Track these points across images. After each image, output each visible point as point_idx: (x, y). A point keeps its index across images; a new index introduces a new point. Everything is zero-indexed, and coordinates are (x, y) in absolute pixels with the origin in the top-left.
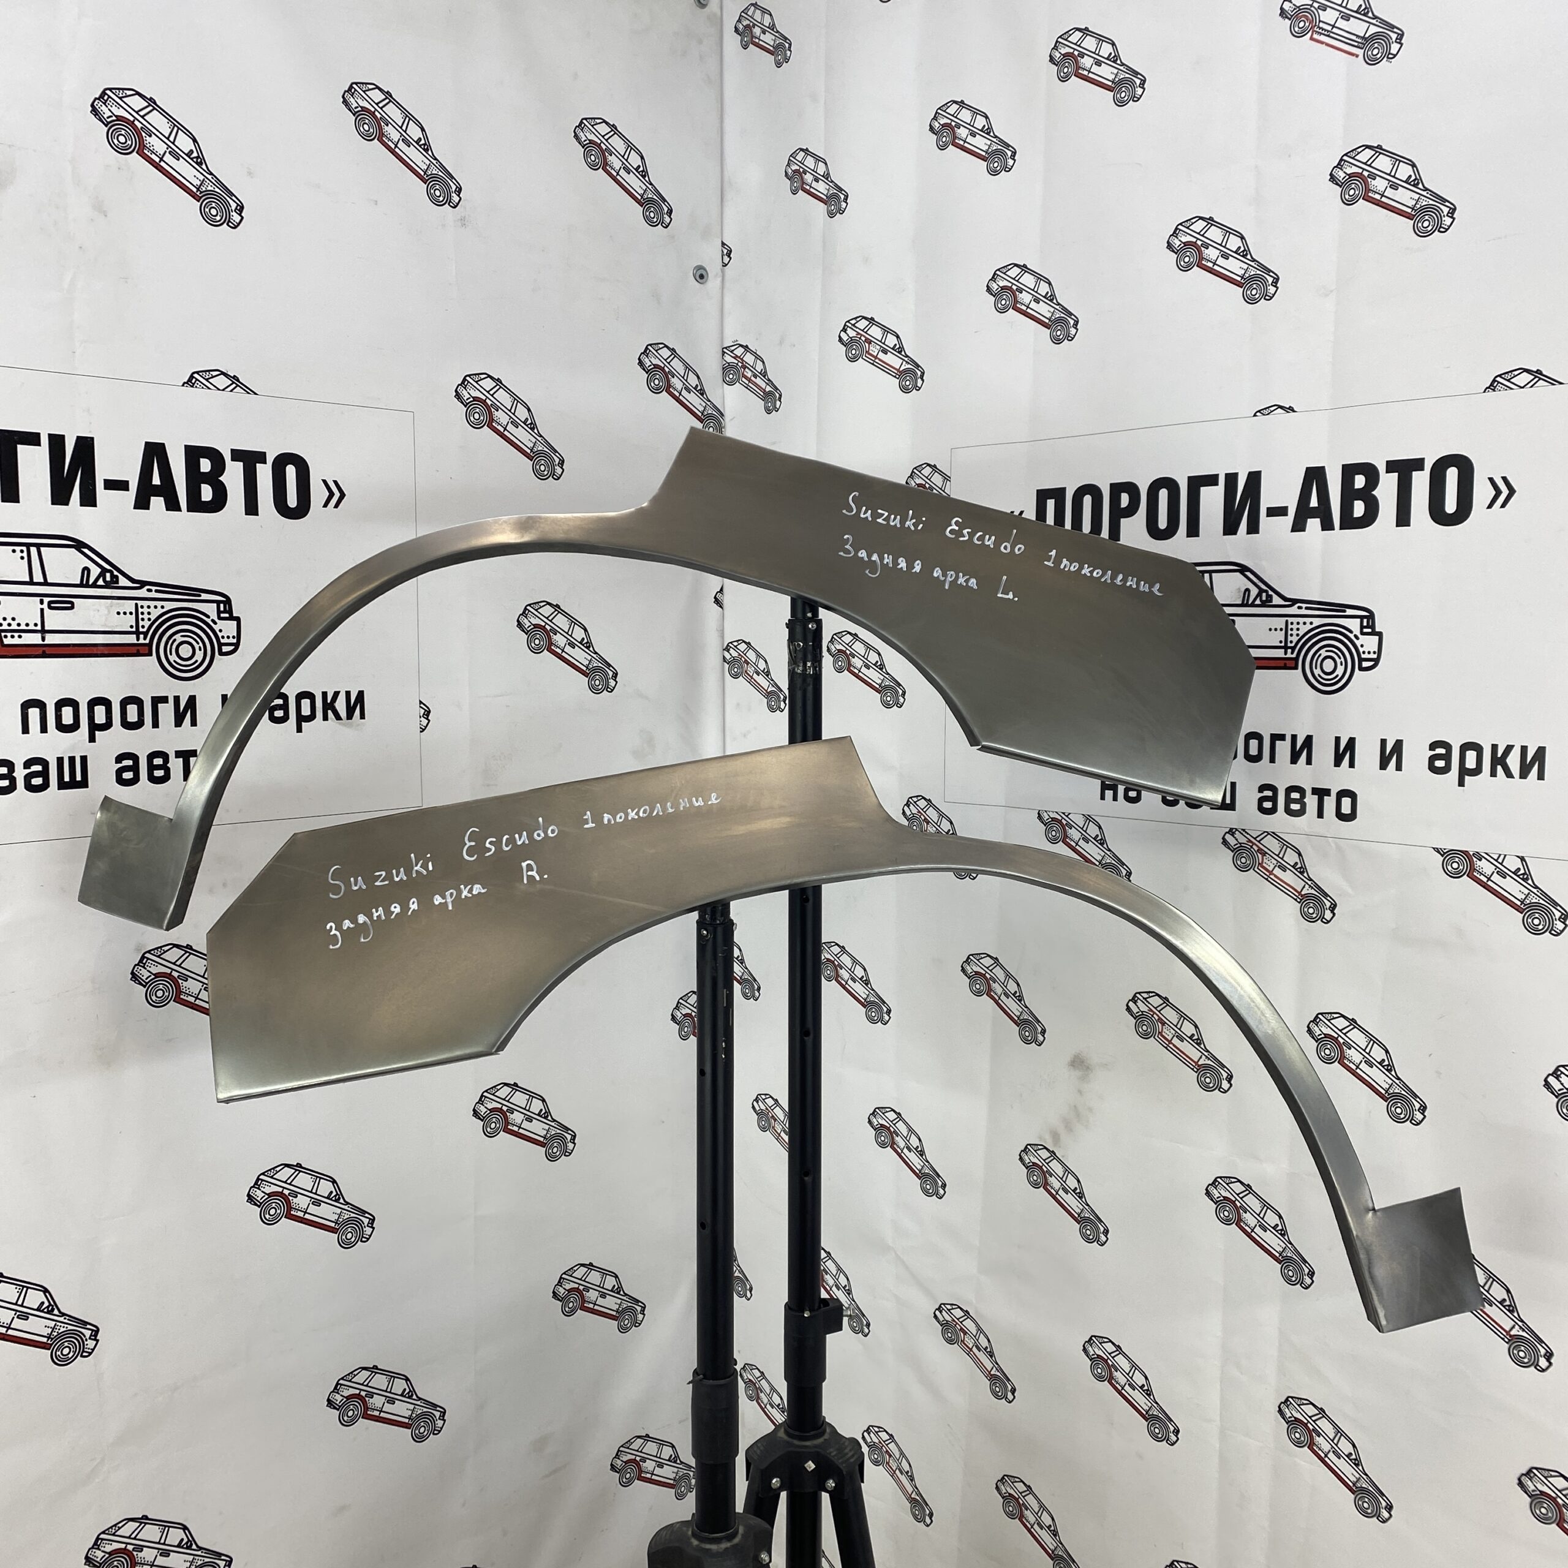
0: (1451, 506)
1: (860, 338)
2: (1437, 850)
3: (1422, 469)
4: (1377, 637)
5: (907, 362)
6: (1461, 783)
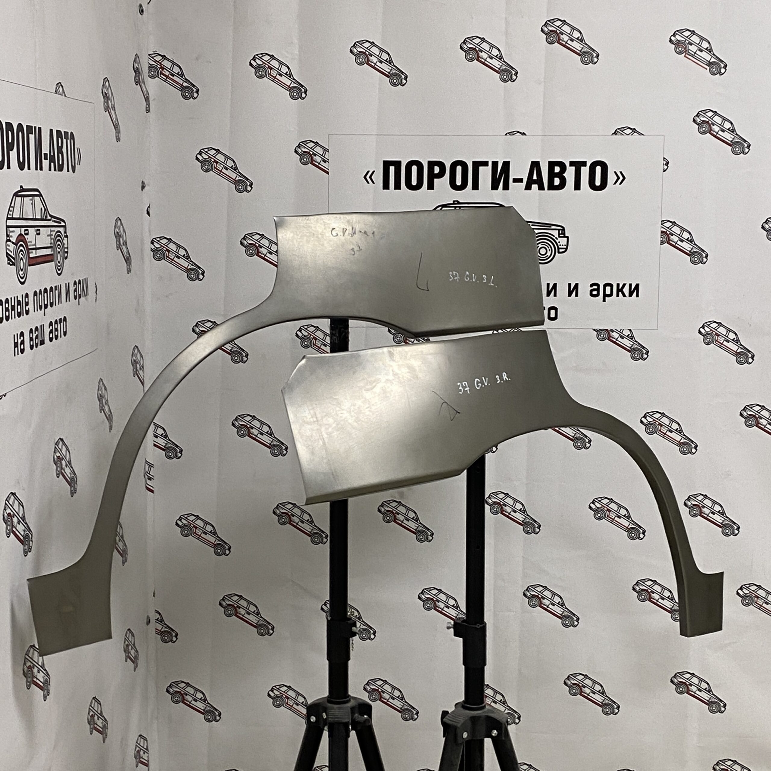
0: (598, 183)
2: (594, 330)
3: (585, 165)
4: (566, 239)
5: (294, 82)
6: (604, 300)
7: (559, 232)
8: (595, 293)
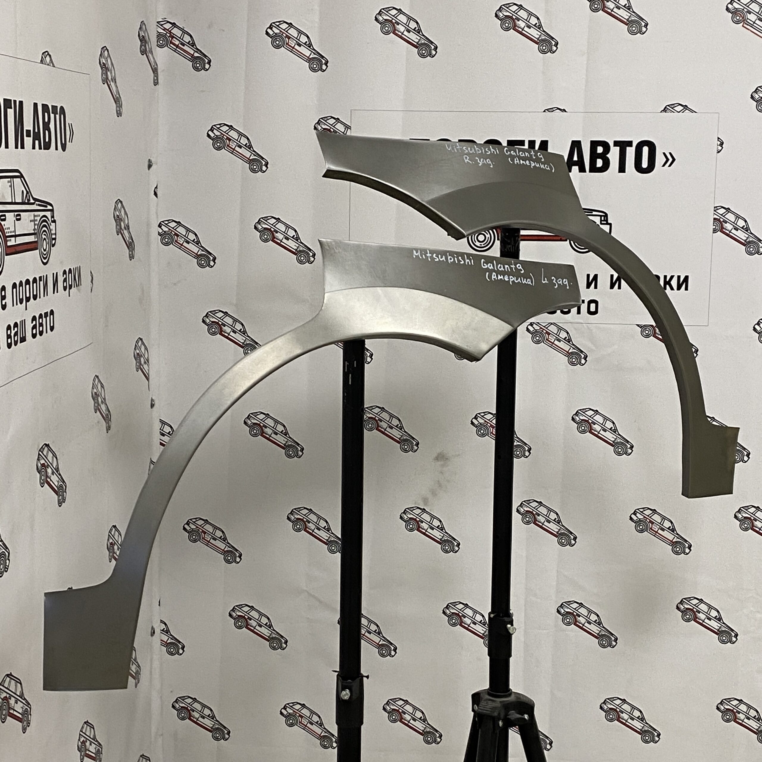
0: (645, 165)
1: (282, 35)
2: (638, 325)
3: (631, 146)
4: (609, 226)
5: (314, 53)
7: (601, 218)
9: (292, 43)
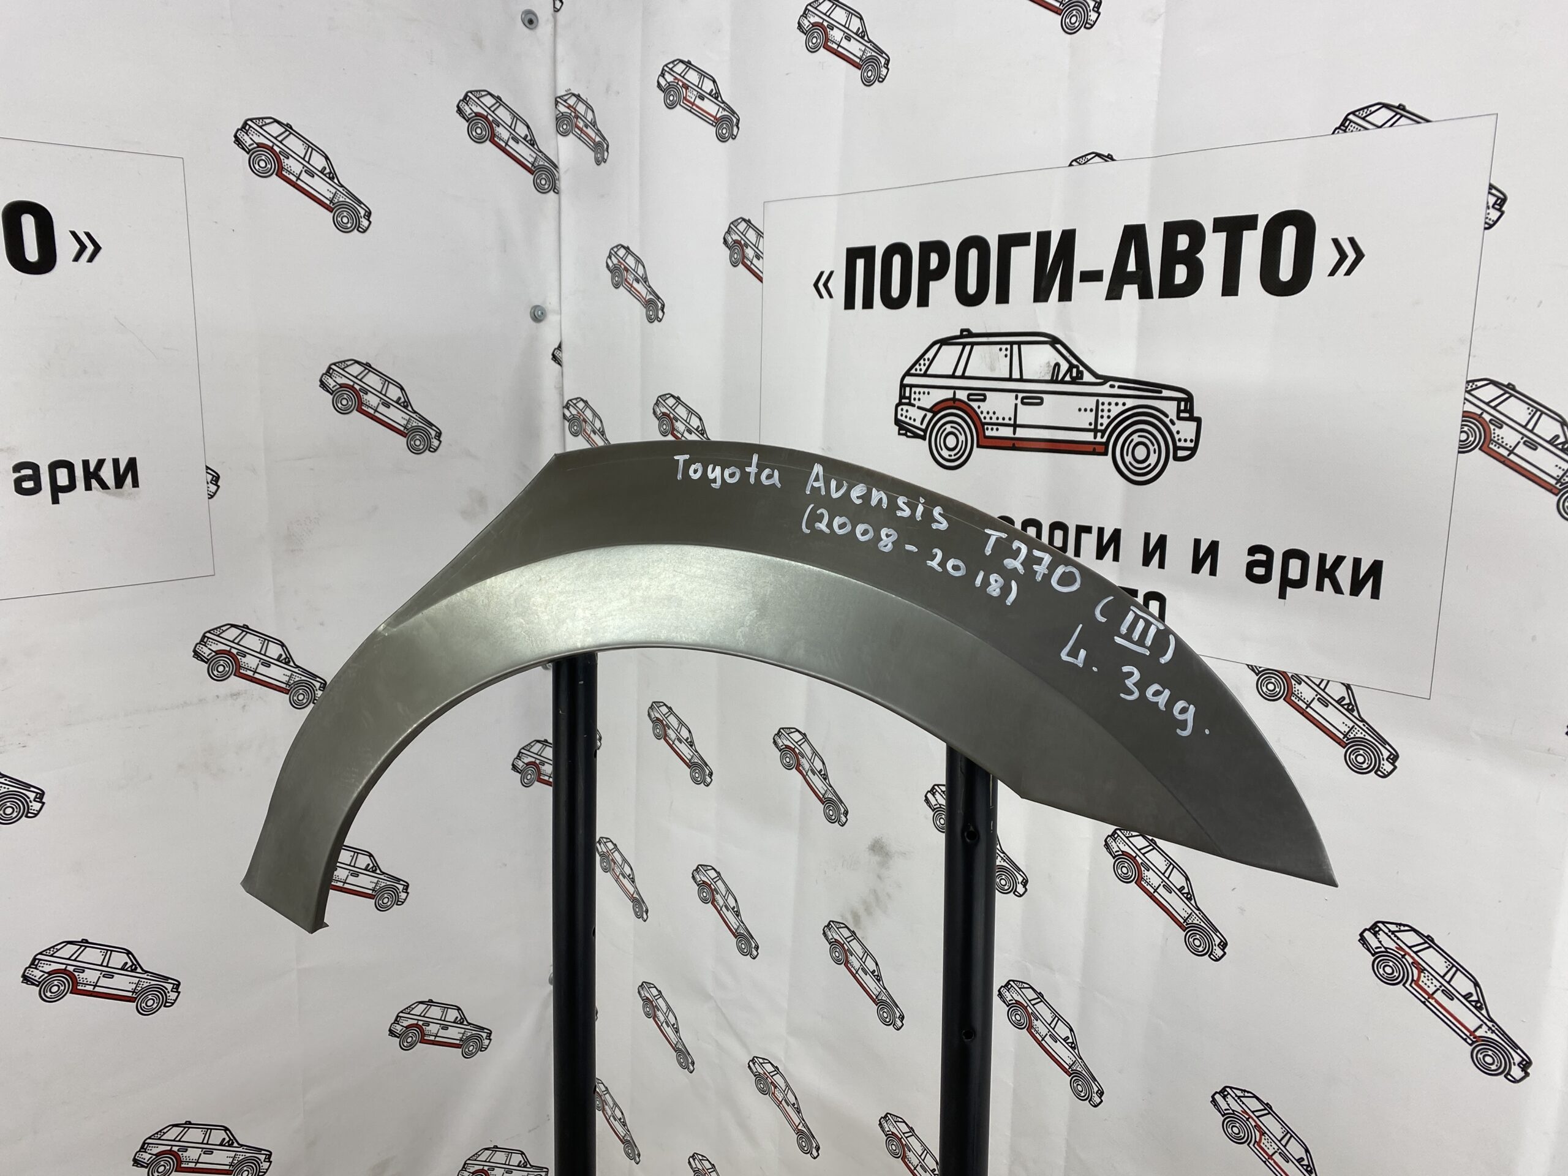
0: (1286, 272)
1: (678, 84)
2: (1252, 668)
3: (1255, 228)
4: (1194, 424)
5: (723, 108)
6: (1282, 595)
7: (1179, 406)
8: (1259, 571)
9: (691, 96)
